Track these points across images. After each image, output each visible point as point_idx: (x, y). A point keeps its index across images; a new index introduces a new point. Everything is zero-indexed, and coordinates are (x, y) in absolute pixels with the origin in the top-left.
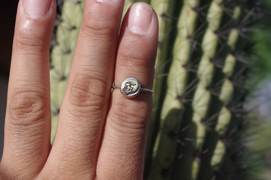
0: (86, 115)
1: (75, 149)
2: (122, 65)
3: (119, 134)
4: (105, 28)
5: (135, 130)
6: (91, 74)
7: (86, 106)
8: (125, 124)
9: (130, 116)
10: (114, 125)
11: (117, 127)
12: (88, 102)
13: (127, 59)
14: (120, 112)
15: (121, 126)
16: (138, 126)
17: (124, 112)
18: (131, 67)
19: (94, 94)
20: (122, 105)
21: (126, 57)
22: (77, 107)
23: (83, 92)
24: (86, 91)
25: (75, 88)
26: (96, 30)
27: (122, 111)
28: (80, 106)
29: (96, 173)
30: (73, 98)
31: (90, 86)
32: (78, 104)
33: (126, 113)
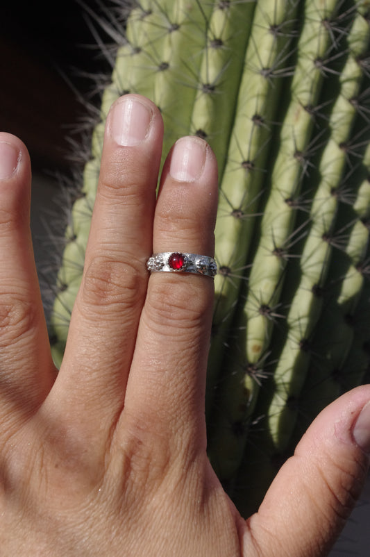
0: (107, 317)
1: (89, 370)
2: (162, 230)
3: (160, 337)
4: (131, 185)
5: (184, 330)
6: (114, 255)
7: (107, 304)
8: (169, 321)
9: (176, 309)
10: (152, 324)
11: (156, 327)
12: (110, 298)
13: (168, 220)
14: (160, 305)
15: (163, 324)
16: (190, 323)
17: (168, 304)
18: (174, 231)
19: (119, 285)
20: (163, 292)
21: (167, 216)
22: (93, 306)
23: (101, 282)
24: (107, 281)
25: (90, 277)
26: (117, 188)
27: (163, 302)
28: (97, 304)
29: (124, 403)
30: (87, 293)
31: (112, 274)
32: (94, 301)
33: (170, 305)
